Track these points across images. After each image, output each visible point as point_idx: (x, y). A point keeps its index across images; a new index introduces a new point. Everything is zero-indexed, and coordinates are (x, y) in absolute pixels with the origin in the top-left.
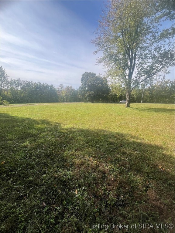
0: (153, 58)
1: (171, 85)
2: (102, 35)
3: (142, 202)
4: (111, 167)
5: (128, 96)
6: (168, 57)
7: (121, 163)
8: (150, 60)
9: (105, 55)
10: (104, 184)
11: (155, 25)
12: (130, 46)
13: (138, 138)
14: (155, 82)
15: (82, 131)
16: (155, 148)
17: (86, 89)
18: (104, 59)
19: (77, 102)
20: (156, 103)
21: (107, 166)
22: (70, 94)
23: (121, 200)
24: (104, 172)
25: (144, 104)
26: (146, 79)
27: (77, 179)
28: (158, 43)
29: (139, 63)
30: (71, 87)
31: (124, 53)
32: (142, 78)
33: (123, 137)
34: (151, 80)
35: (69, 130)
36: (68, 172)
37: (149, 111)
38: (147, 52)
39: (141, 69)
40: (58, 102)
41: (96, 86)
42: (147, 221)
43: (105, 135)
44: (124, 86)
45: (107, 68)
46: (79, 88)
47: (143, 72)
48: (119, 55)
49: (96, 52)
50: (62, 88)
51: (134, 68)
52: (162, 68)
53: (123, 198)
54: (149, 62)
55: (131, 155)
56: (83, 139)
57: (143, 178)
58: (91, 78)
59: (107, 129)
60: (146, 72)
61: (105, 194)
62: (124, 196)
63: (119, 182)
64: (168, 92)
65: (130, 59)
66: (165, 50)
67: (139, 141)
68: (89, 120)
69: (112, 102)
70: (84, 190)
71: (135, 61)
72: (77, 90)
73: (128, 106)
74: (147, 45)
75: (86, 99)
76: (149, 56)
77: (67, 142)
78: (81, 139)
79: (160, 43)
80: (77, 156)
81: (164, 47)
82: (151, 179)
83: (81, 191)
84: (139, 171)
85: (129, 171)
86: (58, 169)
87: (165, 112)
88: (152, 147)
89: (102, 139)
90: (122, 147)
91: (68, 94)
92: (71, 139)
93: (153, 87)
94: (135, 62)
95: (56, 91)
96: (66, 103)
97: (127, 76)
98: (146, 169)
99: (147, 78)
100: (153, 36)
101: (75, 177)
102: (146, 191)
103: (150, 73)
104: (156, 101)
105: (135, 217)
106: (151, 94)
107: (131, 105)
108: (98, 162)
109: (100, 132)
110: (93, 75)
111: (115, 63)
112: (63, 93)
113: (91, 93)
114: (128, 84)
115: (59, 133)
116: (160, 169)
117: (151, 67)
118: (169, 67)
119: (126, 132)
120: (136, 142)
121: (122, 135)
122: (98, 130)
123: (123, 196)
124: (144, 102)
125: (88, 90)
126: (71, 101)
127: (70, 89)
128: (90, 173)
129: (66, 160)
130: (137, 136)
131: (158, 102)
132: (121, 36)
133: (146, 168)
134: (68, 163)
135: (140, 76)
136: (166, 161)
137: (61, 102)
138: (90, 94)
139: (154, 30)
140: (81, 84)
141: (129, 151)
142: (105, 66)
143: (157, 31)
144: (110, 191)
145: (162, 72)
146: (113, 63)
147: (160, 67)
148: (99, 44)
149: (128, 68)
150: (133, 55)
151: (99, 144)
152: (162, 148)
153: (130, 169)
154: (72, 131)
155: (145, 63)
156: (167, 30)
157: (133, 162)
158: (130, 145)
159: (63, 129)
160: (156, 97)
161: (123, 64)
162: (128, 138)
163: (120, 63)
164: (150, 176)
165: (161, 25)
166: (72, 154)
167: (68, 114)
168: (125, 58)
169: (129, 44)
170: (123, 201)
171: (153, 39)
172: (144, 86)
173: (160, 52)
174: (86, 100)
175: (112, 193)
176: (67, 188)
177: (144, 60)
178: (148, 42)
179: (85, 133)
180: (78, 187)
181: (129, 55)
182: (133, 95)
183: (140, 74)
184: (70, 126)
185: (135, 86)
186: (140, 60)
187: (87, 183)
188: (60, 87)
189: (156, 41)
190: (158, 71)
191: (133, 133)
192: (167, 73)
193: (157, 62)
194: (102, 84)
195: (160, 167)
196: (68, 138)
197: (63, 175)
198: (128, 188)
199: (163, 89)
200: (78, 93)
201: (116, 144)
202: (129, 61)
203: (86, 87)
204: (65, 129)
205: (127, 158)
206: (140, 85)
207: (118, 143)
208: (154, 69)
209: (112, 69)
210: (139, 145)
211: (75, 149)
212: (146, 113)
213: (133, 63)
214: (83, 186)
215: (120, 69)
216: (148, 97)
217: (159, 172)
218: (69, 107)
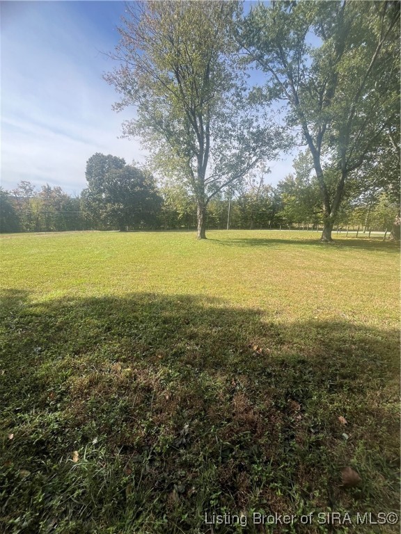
0: (241, 139)
1: (273, 194)
2: (130, 66)
3: (222, 424)
4: (164, 373)
5: (200, 214)
6: (265, 142)
7: (185, 358)
8: (236, 143)
9: (143, 116)
10: (148, 414)
11: (239, 74)
12: (195, 107)
13: (218, 301)
14: (248, 189)
15: (94, 302)
16: (247, 315)
17: (101, 195)
18: (140, 126)
19: (79, 229)
20: (252, 229)
21: (156, 373)
22: (58, 210)
23: (184, 433)
24: (149, 387)
25: (232, 231)
26: (231, 181)
27: (78, 425)
28: (247, 112)
29: (216, 147)
30: (58, 190)
31: (185, 119)
32: (224, 179)
33: (191, 302)
34: (240, 182)
35: (56, 304)
36: (51, 416)
37: (241, 244)
38: (229, 125)
39: (222, 158)
40: (19, 232)
41: (127, 190)
42: (230, 455)
43: (151, 306)
44: (191, 194)
45: (151, 149)
46: (82, 194)
47: (226, 165)
48: (176, 123)
49: (119, 105)
50: (27, 192)
51: (207, 156)
52: (256, 161)
53: (187, 430)
54: (234, 148)
55: (206, 336)
56: (96, 321)
57: (226, 377)
58: (114, 170)
59: (157, 291)
60: (231, 167)
61: (149, 434)
62: (190, 424)
63: (181, 399)
64: (270, 208)
65: (198, 134)
66: (258, 127)
67: (221, 306)
68: (112, 274)
69: (168, 230)
70: (97, 446)
71: (208, 140)
72: (78, 198)
73: (203, 236)
74: (228, 111)
75: (104, 221)
76: (233, 134)
77: (48, 338)
78: (89, 324)
79: (250, 113)
80: (78, 369)
81: (257, 120)
82: (240, 374)
83: (88, 450)
84: (218, 365)
85: (201, 371)
86: (19, 415)
87: (266, 245)
88: (244, 313)
89: (145, 314)
90: (187, 324)
91: (52, 209)
92: (60, 329)
93: (245, 197)
94: (208, 143)
95: (7, 198)
96: (45, 235)
97: (195, 171)
98: (233, 359)
99: (234, 178)
100: (238, 95)
101: (71, 423)
102: (231, 399)
103: (237, 168)
104: (252, 224)
105: (209, 457)
106: (243, 210)
107: (208, 233)
108: (133, 368)
109: (141, 299)
110: (118, 163)
111: (168, 140)
112: (33, 205)
113: (116, 206)
114: (199, 189)
115: (21, 317)
116: (254, 352)
117: (238, 157)
118: (267, 161)
119: (198, 292)
120: (216, 309)
121: (188, 299)
122: (135, 295)
123: (187, 426)
124: (233, 227)
125: (108, 200)
126: (60, 229)
127: (54, 194)
128: (114, 399)
129: (44, 386)
130: (217, 296)
131: (256, 227)
132: (176, 81)
133: (231, 357)
134: (50, 392)
135: (220, 173)
136: (265, 335)
137: (30, 232)
138: (113, 210)
139: (239, 83)
140: (88, 183)
141: (201, 330)
142: (145, 144)
143: (244, 86)
144: (159, 426)
145: (258, 169)
146: (164, 140)
147: (254, 159)
148: (124, 88)
149: (197, 154)
150: (205, 128)
151: (137, 328)
152: (259, 313)
153: (202, 367)
154: (64, 307)
155: (227, 147)
156: (259, 89)
157: (209, 351)
158: (205, 316)
159: (36, 305)
160: (252, 217)
161: (185, 143)
162: (200, 304)
163: (178, 141)
164: (238, 369)
165: (249, 76)
166: (64, 367)
167: (53, 263)
168: (189, 132)
169: (193, 102)
170: (187, 436)
171: (237, 101)
172: (230, 194)
173: (251, 129)
174: (106, 225)
175: (164, 428)
176: (49, 457)
177: (226, 142)
178: (229, 104)
179: (101, 307)
180: (81, 443)
181: (195, 126)
182: (212, 214)
183: (218, 168)
184: (56, 294)
185: (212, 195)
186: (218, 140)
187: (106, 426)
188: (21, 187)
189: (243, 107)
190: (250, 166)
191: (211, 292)
192: (266, 172)
193: (248, 148)
194: (141, 186)
195: (255, 348)
196: (52, 327)
197: (36, 427)
198: (199, 404)
199: (262, 201)
200: (81, 208)
201: (177, 319)
202: (197, 140)
203: (101, 191)
204: (42, 305)
205: (197, 345)
206: (221, 192)
207: (180, 317)
208: (243, 162)
209: (162, 153)
210: (220, 314)
211: (73, 352)
212: (235, 250)
213: (205, 145)
214: (94, 436)
215: (179, 155)
216: (239, 217)
217: (253, 358)
218: (54, 243)
